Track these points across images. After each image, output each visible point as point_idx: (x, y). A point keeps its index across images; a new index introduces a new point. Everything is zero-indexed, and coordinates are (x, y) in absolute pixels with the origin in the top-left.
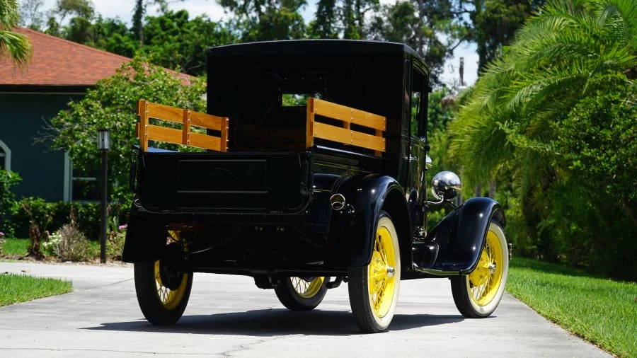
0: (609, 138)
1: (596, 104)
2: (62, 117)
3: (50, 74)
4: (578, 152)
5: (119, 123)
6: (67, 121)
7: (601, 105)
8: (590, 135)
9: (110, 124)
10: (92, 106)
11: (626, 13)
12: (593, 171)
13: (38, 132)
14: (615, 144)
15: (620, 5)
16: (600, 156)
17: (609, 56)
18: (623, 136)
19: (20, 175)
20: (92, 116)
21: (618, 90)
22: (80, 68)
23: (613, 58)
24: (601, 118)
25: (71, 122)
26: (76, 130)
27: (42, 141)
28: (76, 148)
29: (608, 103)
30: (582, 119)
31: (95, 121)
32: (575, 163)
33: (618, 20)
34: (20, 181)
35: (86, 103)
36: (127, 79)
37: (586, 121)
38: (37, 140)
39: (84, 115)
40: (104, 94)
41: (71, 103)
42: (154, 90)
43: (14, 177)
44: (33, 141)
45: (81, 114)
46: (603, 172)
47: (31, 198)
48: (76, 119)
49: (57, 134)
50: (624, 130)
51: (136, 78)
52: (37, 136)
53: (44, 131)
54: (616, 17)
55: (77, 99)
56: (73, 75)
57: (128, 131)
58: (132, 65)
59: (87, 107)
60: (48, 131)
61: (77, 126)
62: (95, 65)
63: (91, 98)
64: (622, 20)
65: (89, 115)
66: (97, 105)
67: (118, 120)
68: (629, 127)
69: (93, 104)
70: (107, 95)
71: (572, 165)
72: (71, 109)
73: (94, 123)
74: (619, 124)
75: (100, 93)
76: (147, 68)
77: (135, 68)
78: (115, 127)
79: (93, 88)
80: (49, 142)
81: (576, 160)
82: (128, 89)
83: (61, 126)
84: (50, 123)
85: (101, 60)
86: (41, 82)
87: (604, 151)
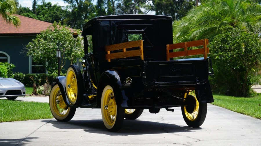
0: (228, 48)
1: (223, 37)
2: (30, 44)
3: (23, 29)
4: (217, 53)
5: (50, 46)
6: (32, 46)
7: (224, 37)
8: (221, 47)
9: (47, 47)
10: (40, 40)
11: (229, 5)
12: (223, 59)
13: (21, 50)
14: (230, 50)
15: (227, 2)
16: (225, 54)
17: (225, 19)
18: (233, 47)
19: (15, 65)
20: (41, 44)
21: (230, 31)
22: (33, 27)
23: (226, 20)
24: (224, 41)
25: (34, 46)
26: (35, 49)
27: (23, 53)
28: (36, 55)
29: (227, 36)
30: (218, 41)
31: (42, 45)
32: (216, 57)
33: (227, 7)
34: (15, 67)
35: (38, 40)
36: (51, 31)
37: (220, 43)
38: (21, 53)
39: (38, 44)
40: (44, 36)
41: (33, 40)
42: (63, 34)
43: (12, 66)
44: (20, 53)
45: (37, 43)
46: (226, 60)
47: (18, 73)
48: (35, 45)
49: (28, 51)
50: (233, 45)
51: (54, 30)
52: (21, 51)
53: (23, 50)
54: (226, 6)
55: (35, 38)
56: (31, 29)
57: (54, 49)
58: (53, 26)
59: (39, 41)
60: (24, 50)
61: (35, 48)
62: (38, 26)
63: (38, 37)
64: (228, 7)
65: (40, 44)
66: (42, 40)
67: (50, 45)
68: (235, 44)
69: (41, 39)
70: (45, 36)
71: (215, 57)
72: (34, 42)
73: (41, 46)
74: (231, 43)
75: (42, 36)
76: (59, 27)
77: (55, 27)
78: (49, 47)
79: (39, 34)
80: (26, 53)
81: (217, 56)
82: (52, 34)
83: (29, 48)
84: (25, 47)
85: (40, 24)
86: (20, 32)
87: (226, 53)
